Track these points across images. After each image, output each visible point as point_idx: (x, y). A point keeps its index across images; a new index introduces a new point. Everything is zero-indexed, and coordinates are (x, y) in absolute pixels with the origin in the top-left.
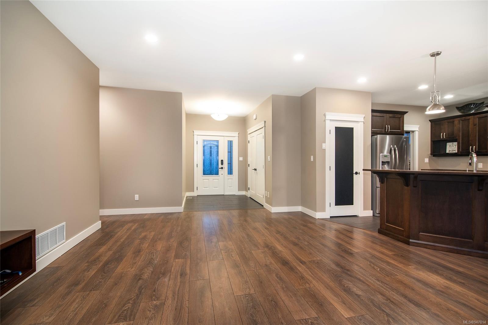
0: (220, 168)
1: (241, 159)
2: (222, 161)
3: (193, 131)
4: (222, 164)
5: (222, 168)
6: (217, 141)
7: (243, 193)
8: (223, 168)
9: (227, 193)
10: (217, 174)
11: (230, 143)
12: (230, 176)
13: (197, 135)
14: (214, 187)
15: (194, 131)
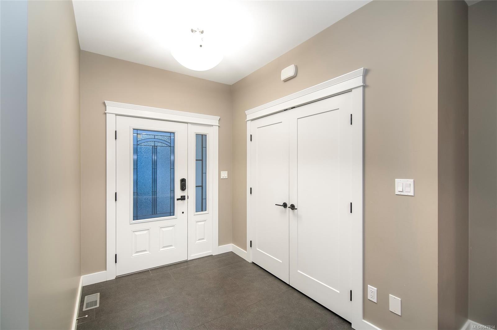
0: (178, 199)
1: (224, 175)
2: (183, 181)
3: (104, 104)
4: (183, 187)
5: (183, 198)
6: (171, 133)
7: (230, 247)
8: (186, 197)
9: (192, 256)
10: (171, 213)
11: (202, 140)
12: (202, 215)
13: (116, 115)
14: (164, 247)
15: (106, 102)
